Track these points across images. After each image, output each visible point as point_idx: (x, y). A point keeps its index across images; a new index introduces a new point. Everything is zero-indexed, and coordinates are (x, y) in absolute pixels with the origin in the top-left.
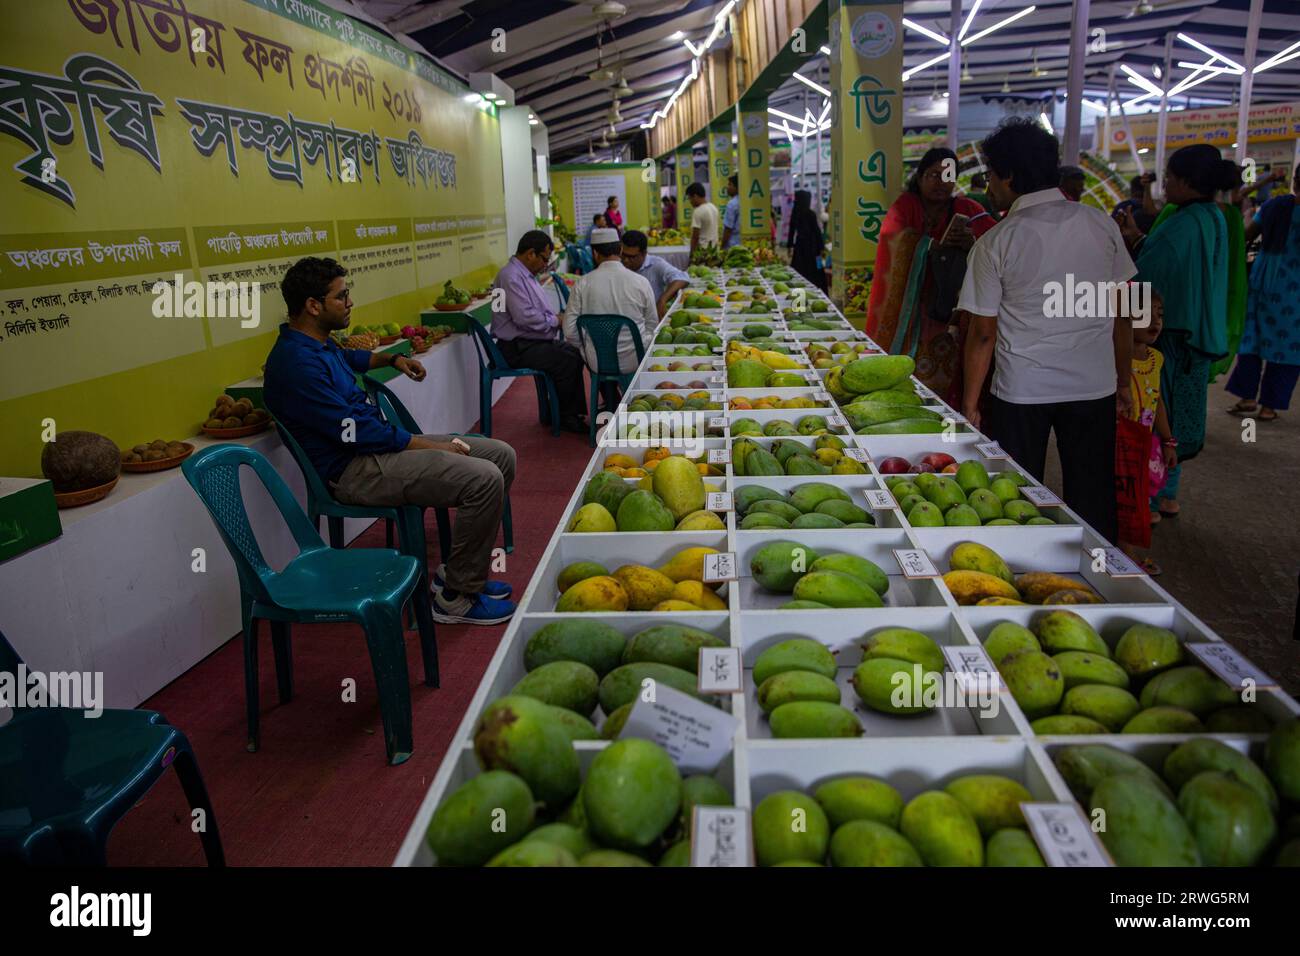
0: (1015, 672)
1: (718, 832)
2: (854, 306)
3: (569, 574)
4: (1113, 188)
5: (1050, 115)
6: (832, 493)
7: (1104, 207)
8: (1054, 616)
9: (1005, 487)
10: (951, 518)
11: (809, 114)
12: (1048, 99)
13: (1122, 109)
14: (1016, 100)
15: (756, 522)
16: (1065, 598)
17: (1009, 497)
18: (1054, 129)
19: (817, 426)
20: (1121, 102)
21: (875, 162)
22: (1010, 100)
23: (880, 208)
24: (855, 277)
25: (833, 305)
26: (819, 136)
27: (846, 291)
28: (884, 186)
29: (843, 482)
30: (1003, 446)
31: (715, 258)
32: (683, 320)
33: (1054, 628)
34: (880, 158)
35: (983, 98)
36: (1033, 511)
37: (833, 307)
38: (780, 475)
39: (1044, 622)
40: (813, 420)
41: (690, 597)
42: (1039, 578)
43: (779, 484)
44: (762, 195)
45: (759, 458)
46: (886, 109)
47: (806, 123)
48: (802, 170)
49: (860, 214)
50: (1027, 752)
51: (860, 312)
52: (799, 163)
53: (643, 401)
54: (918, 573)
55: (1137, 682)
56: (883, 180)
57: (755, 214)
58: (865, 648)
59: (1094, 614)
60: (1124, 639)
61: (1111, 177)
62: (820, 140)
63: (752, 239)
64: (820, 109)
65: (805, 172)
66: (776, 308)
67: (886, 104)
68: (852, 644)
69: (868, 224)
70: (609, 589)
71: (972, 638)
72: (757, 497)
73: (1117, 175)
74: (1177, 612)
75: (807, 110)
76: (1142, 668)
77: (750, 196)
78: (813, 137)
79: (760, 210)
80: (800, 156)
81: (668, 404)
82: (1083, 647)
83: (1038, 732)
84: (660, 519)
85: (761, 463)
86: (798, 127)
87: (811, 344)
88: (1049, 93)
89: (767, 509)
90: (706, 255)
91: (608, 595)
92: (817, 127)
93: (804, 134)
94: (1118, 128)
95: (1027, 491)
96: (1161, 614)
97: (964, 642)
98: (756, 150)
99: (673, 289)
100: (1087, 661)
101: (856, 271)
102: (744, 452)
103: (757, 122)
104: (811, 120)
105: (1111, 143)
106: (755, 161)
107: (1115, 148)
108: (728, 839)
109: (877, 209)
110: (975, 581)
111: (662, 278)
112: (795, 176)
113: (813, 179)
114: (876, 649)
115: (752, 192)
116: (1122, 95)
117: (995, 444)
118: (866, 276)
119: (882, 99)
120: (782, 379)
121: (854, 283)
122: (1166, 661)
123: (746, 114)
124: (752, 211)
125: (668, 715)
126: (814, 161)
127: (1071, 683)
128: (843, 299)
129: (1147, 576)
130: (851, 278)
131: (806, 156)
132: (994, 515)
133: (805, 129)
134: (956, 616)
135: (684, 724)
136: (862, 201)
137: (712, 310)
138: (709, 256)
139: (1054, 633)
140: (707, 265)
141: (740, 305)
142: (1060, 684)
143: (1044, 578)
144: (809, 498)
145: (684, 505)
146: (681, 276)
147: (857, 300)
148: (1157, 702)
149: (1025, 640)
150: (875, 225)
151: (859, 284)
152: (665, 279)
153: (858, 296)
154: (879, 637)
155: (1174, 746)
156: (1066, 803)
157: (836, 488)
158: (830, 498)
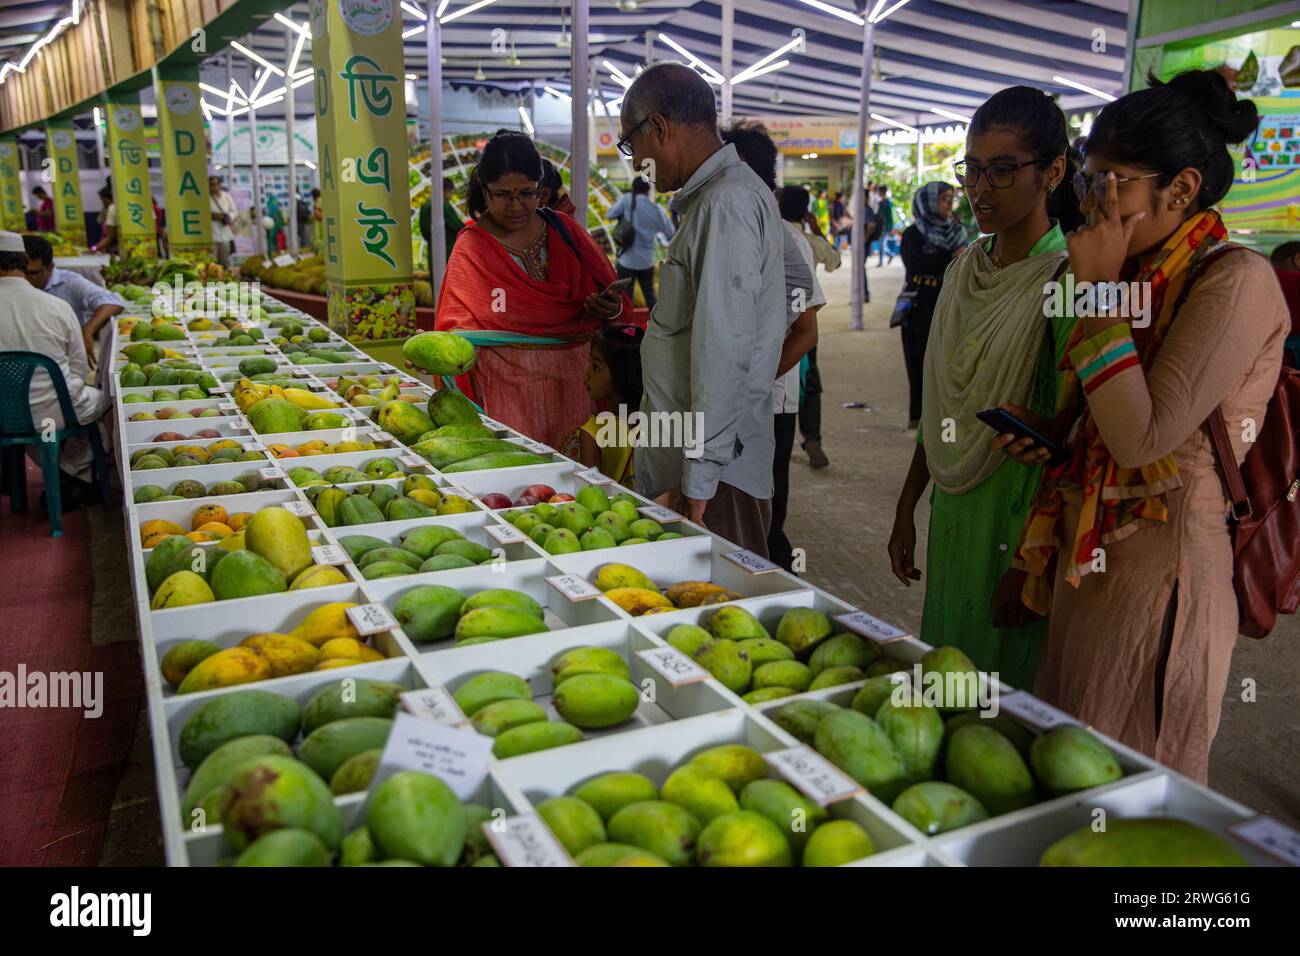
0: (712, 660)
1: (518, 837)
2: (360, 334)
3: (180, 655)
4: (607, 197)
5: (529, 110)
6: (448, 534)
7: (599, 218)
8: (724, 611)
9: (624, 509)
10: (587, 541)
11: (235, 86)
12: (525, 91)
13: (606, 109)
14: (490, 89)
15: (379, 571)
16: (720, 599)
17: (630, 518)
18: (534, 127)
19: (389, 469)
20: (605, 101)
21: (376, 161)
22: (484, 90)
23: (384, 214)
24: (358, 298)
25: (333, 333)
26: (252, 116)
27: (349, 315)
28: (388, 190)
29: (456, 521)
30: (602, 471)
31: (143, 275)
32: (148, 355)
33: (725, 622)
34: (382, 155)
35: (452, 84)
36: (658, 529)
37: (334, 336)
38: (381, 521)
39: (715, 618)
40: (383, 462)
41: (347, 654)
42: (688, 587)
43: (384, 531)
44: (198, 193)
45: (356, 505)
46: (387, 98)
47: (230, 97)
48: (229, 159)
49: (363, 222)
50: (748, 720)
51: (367, 340)
52: (223, 150)
53: (151, 456)
54: (580, 595)
55: (803, 655)
56: (386, 182)
57: (189, 217)
58: (556, 671)
59: (754, 606)
60: (782, 623)
61: (604, 185)
62: (253, 122)
63: (186, 251)
64: (252, 82)
65: (234, 162)
66: (262, 338)
67: (385, 92)
68: (539, 672)
69: (371, 234)
70: (250, 661)
71: (658, 641)
72: (364, 547)
73: (610, 182)
74: (816, 595)
75: (233, 81)
76: (805, 644)
77: (181, 193)
78: (244, 117)
79: (196, 213)
80: (225, 140)
81: (192, 458)
82: (753, 635)
83: (750, 702)
84: (273, 580)
85: (359, 510)
86: (222, 103)
87: (341, 378)
88: (526, 84)
89: (384, 557)
90: (130, 270)
91: (251, 667)
92: (249, 105)
93: (229, 112)
94: (603, 130)
95: (644, 510)
96: (805, 597)
97: (653, 646)
98: (188, 133)
99: (101, 317)
100: (761, 645)
101: (360, 291)
102: (333, 499)
103: (185, 95)
104: (238, 94)
105: (598, 147)
106: (186, 147)
107: (601, 152)
108: (531, 839)
109: (381, 217)
110: (633, 596)
111: (81, 300)
112: (218, 168)
113: (244, 172)
114: (568, 670)
115: (184, 187)
116: (606, 94)
117: (594, 470)
118: (373, 297)
119: (380, 85)
120: (321, 421)
121: (359, 306)
122: (822, 635)
123: (168, 83)
124: (185, 214)
125: (422, 749)
126: (248, 149)
127: (757, 664)
128: (346, 326)
129: (782, 569)
130: (354, 300)
131: (233, 141)
132: (624, 537)
133: (230, 106)
134: (636, 626)
135: (439, 755)
136: (363, 206)
137: (178, 342)
138: (135, 271)
139: (726, 626)
140: (133, 282)
141: (210, 336)
142: (749, 665)
143: (692, 585)
144: (424, 543)
145: (293, 562)
146: (110, 297)
147: (363, 326)
148: (824, 667)
149: (704, 636)
150: (379, 237)
151: (364, 306)
152: (86, 303)
153: (364, 322)
154: (568, 657)
155: (857, 690)
156: (795, 747)
157: (450, 530)
158: (448, 540)
